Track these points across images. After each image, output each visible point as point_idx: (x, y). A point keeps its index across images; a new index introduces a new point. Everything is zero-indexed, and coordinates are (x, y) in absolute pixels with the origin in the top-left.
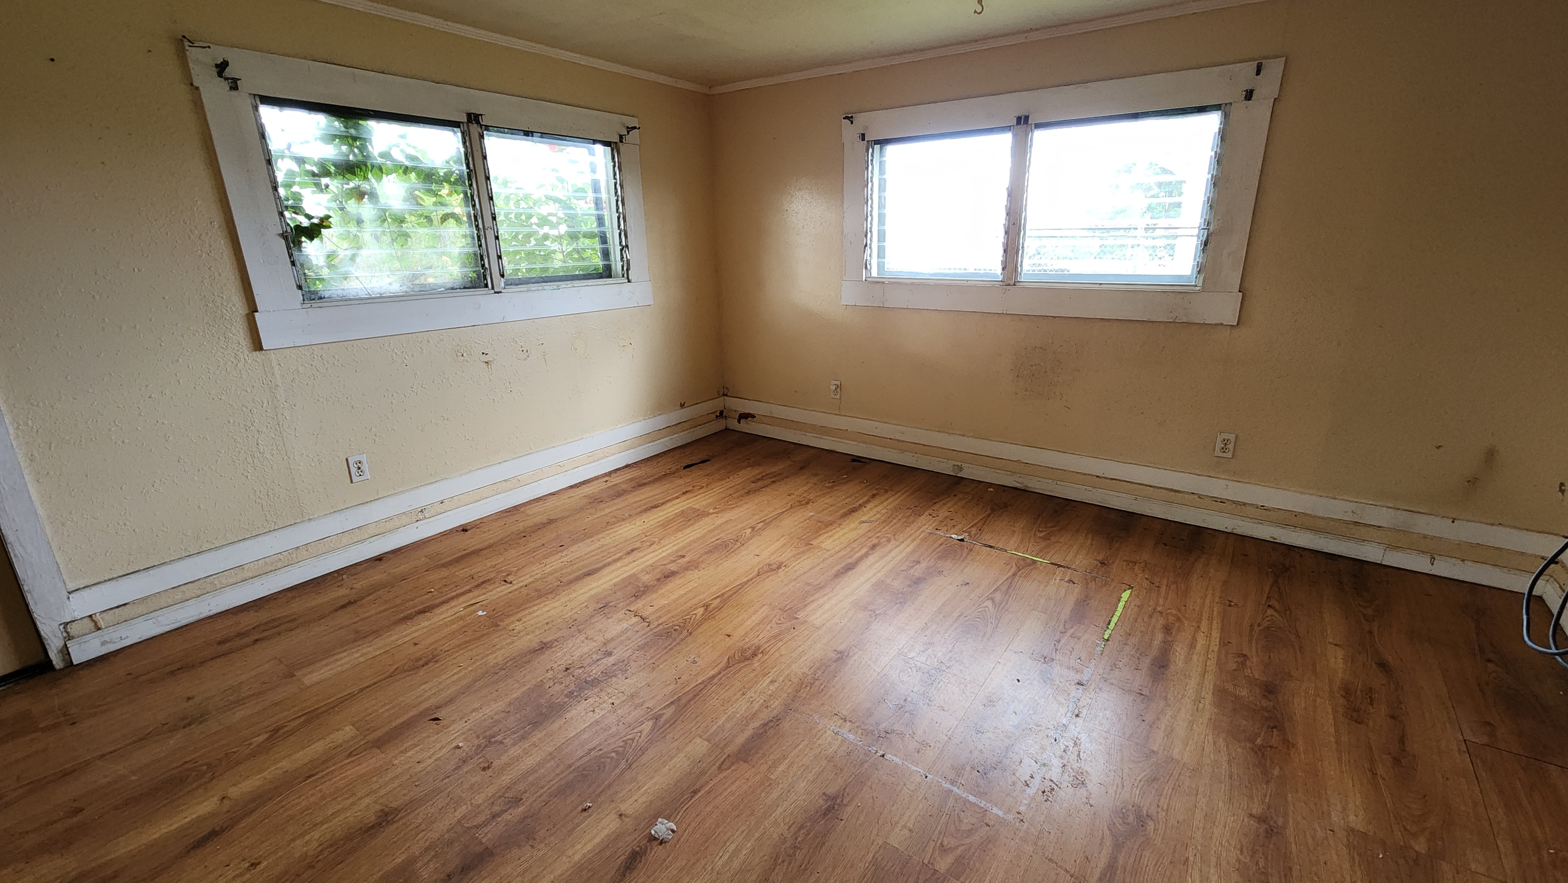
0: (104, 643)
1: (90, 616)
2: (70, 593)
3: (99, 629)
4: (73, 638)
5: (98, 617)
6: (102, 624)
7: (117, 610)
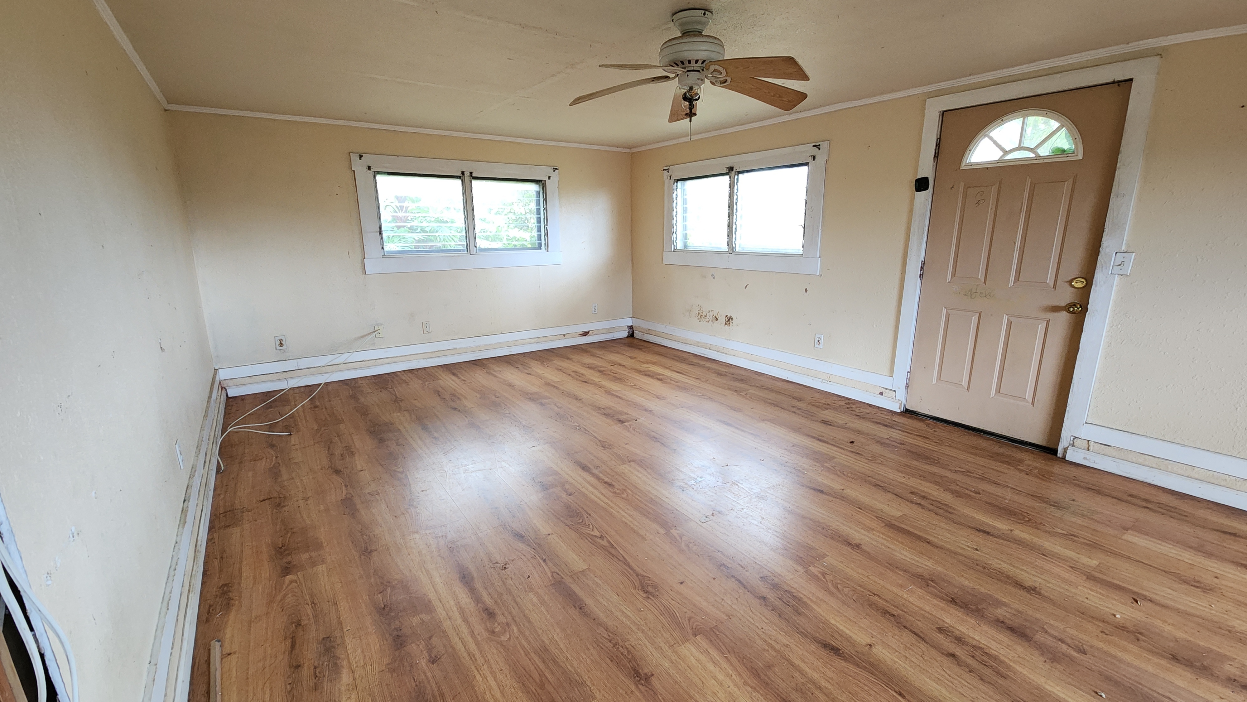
0: (1085, 458)
1: (1089, 441)
2: (1086, 423)
3: (1089, 450)
4: (1074, 446)
5: (1091, 444)
6: (1091, 448)
7: (1103, 446)
